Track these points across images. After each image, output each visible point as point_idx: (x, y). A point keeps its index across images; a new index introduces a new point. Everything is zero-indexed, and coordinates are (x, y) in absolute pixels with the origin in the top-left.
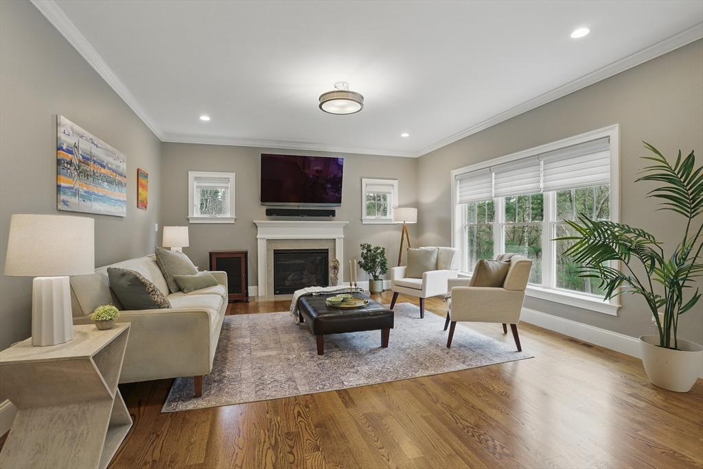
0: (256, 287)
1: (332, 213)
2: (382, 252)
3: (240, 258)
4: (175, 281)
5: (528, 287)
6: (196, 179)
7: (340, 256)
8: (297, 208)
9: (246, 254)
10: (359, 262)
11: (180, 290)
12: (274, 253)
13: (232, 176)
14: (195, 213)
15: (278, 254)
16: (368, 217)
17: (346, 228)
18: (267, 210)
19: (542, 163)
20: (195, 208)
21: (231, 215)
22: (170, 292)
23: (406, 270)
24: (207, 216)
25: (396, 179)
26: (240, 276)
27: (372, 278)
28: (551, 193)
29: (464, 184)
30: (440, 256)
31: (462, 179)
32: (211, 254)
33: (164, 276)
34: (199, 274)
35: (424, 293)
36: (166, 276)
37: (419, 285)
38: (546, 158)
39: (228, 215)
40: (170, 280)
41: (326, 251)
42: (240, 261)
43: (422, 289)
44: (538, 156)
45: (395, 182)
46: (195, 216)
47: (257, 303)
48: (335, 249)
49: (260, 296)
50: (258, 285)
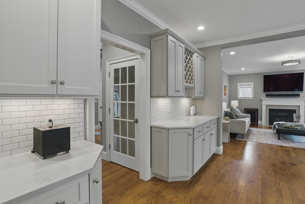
0: (261, 121)
1: (298, 95)
6: (240, 85)
9: (257, 110)
12: (269, 110)
13: (252, 83)
15: (271, 110)
18: (266, 94)
20: (240, 94)
26: (255, 117)
32: (245, 109)
34: (242, 114)
39: (251, 96)
41: (295, 110)
46: (240, 97)
47: (262, 126)
48: (299, 110)
49: (263, 124)
50: (262, 121)
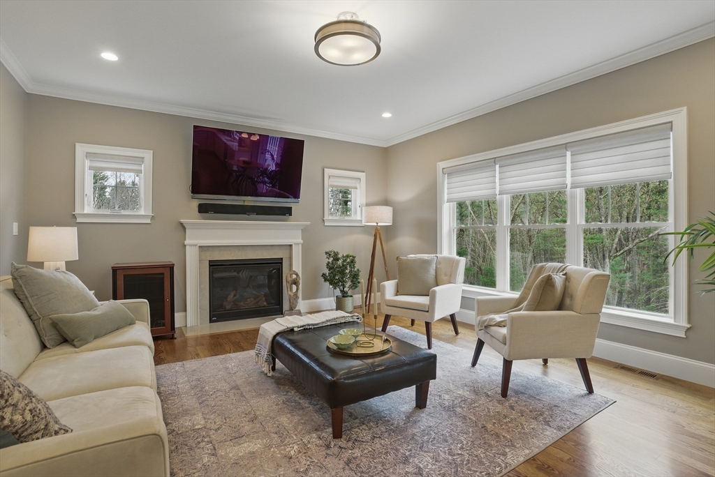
0: (183, 314)
1: (287, 211)
2: (353, 261)
3: (163, 274)
4: (55, 325)
5: (604, 310)
6: (88, 155)
7: (297, 266)
8: (242, 204)
9: (171, 268)
10: (324, 275)
11: (65, 340)
12: (210, 266)
13: (148, 155)
14: (87, 207)
15: (215, 266)
16: (330, 218)
17: (305, 231)
18: (200, 205)
19: (568, 154)
20: (86, 199)
21: (145, 211)
22: (44, 347)
23: (398, 285)
24: (108, 212)
25: (364, 172)
26: (163, 300)
27: (340, 294)
28: (578, 190)
29: (455, 179)
30: (438, 266)
31: (450, 173)
32: (115, 270)
33: (30, 316)
34: (100, 307)
35: (433, 316)
36: (34, 317)
37: (425, 305)
38: (574, 149)
39: (142, 212)
40: (44, 324)
41: (279, 262)
42: (163, 279)
43: (429, 310)
44: (566, 146)
45: (362, 175)
46: (86, 212)
48: (291, 258)
49: (189, 325)
50: (186, 311)
